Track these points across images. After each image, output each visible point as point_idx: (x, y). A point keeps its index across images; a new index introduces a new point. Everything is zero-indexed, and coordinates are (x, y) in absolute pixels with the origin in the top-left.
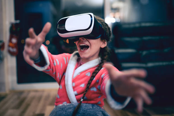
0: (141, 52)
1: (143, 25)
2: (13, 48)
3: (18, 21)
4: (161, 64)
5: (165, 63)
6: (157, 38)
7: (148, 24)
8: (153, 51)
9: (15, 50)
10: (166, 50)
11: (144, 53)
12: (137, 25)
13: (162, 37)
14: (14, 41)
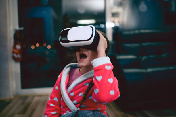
0: (140, 57)
1: (142, 31)
2: (17, 54)
3: (22, 28)
4: (159, 69)
5: (163, 69)
6: (156, 44)
7: (147, 31)
8: (151, 56)
9: (19, 56)
10: (164, 56)
11: (144, 58)
12: (137, 32)
13: (160, 43)
14: (18, 47)
